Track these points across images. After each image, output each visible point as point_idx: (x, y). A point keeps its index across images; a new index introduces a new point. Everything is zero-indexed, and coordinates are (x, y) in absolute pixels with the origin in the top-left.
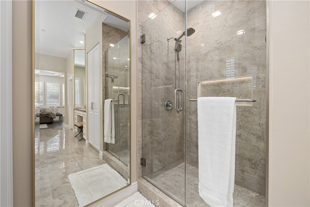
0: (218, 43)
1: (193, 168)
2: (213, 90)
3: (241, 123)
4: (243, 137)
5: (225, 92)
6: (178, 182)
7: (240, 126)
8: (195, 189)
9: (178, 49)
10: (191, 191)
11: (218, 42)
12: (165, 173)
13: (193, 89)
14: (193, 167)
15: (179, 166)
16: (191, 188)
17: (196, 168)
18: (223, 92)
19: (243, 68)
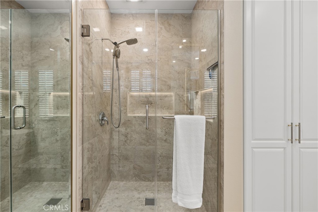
0: (149, 60)
1: (124, 184)
2: (142, 101)
3: (167, 130)
4: (168, 141)
5: (152, 104)
6: (121, 206)
7: (166, 132)
8: (140, 204)
9: (117, 55)
10: (139, 207)
11: (149, 58)
12: (100, 205)
13: (123, 100)
14: (124, 182)
15: (109, 188)
16: (136, 205)
17: (127, 182)
18: (151, 104)
19: (168, 86)
